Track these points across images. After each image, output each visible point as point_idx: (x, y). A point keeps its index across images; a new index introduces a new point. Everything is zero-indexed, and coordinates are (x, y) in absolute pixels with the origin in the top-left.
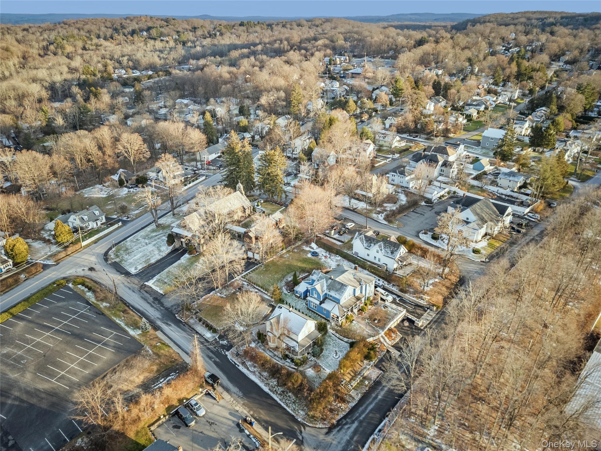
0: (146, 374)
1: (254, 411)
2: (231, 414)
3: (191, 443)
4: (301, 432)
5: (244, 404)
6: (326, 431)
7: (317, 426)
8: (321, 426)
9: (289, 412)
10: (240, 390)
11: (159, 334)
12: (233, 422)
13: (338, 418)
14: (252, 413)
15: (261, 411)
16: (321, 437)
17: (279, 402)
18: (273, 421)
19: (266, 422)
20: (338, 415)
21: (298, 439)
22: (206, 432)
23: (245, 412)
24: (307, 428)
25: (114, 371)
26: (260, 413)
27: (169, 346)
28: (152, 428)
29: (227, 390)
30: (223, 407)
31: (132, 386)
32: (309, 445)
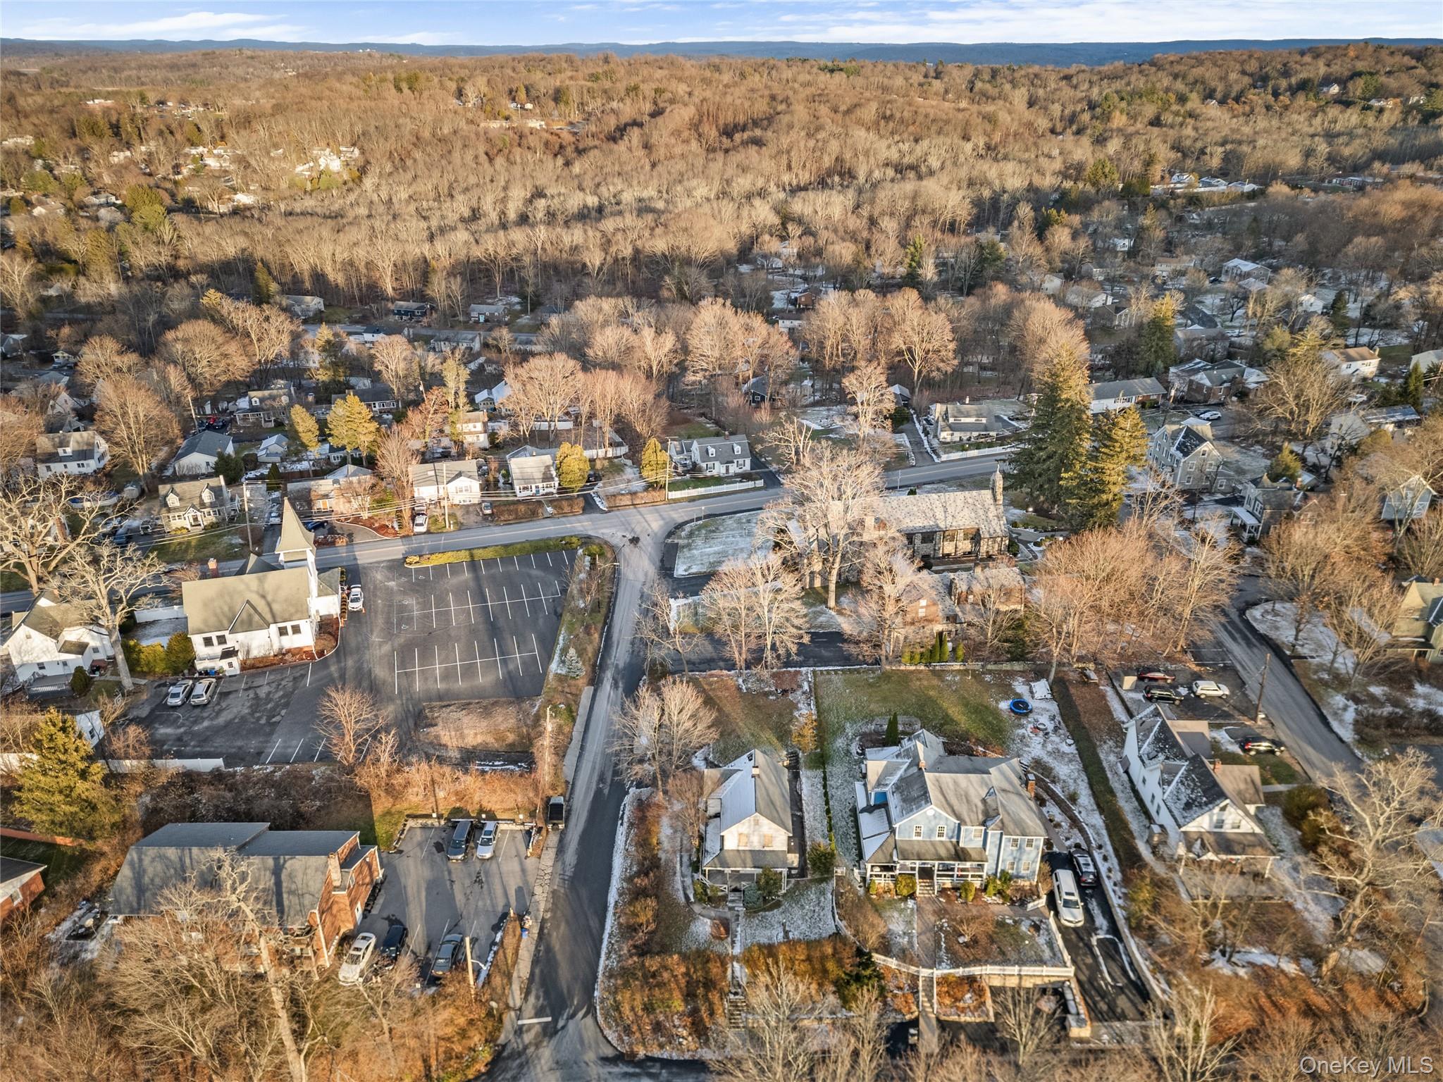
0: (490, 739)
1: (553, 917)
2: (519, 891)
3: (424, 886)
4: (572, 1016)
5: (554, 892)
6: (609, 1052)
7: (607, 1032)
8: (612, 1036)
9: (597, 965)
10: (576, 866)
11: (588, 691)
12: (508, 905)
13: (656, 1053)
14: (548, 915)
15: (563, 927)
16: (590, 1056)
17: (606, 936)
18: (559, 957)
19: (549, 950)
20: (661, 1046)
21: (555, 1021)
22: (457, 888)
23: (542, 907)
24: (589, 1020)
25: (465, 707)
26: (558, 927)
27: (574, 720)
28: (411, 823)
29: (561, 849)
30: (523, 871)
31: (455, 743)
32: (557, 1050)
